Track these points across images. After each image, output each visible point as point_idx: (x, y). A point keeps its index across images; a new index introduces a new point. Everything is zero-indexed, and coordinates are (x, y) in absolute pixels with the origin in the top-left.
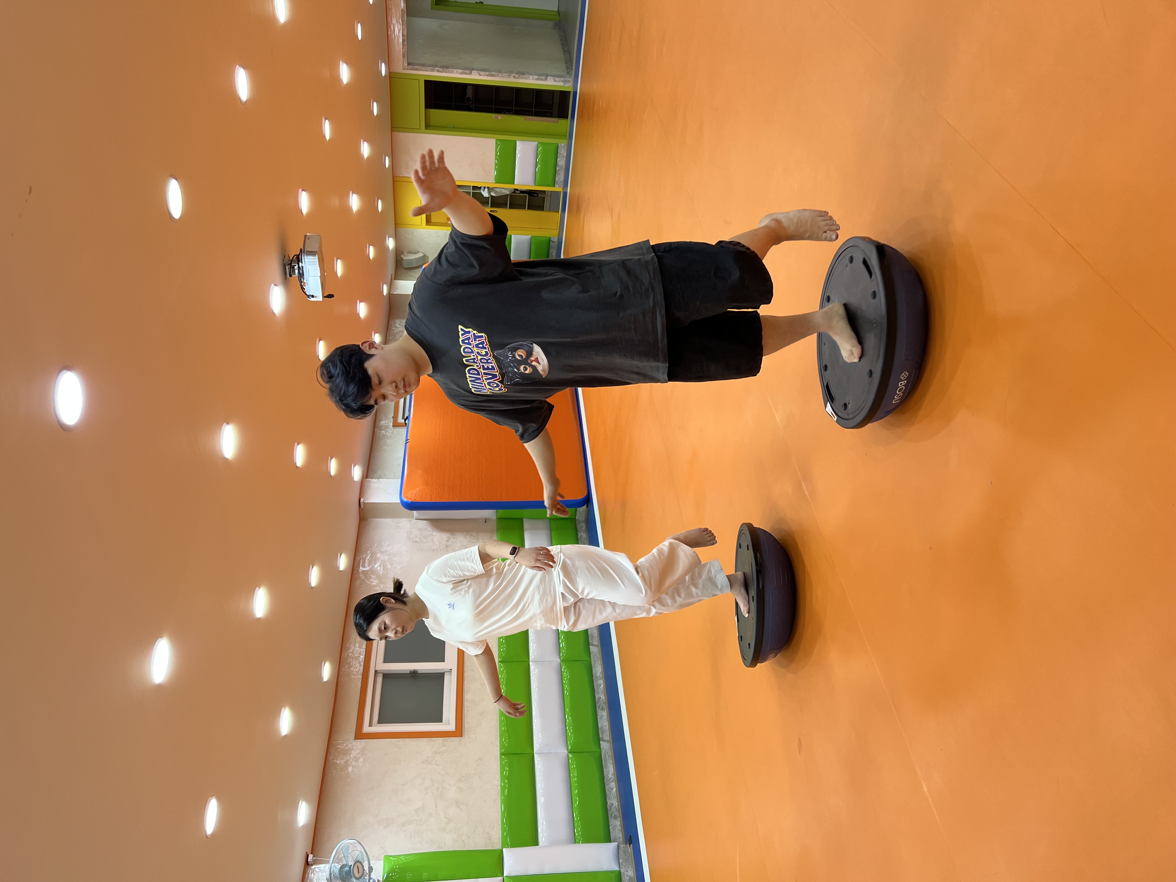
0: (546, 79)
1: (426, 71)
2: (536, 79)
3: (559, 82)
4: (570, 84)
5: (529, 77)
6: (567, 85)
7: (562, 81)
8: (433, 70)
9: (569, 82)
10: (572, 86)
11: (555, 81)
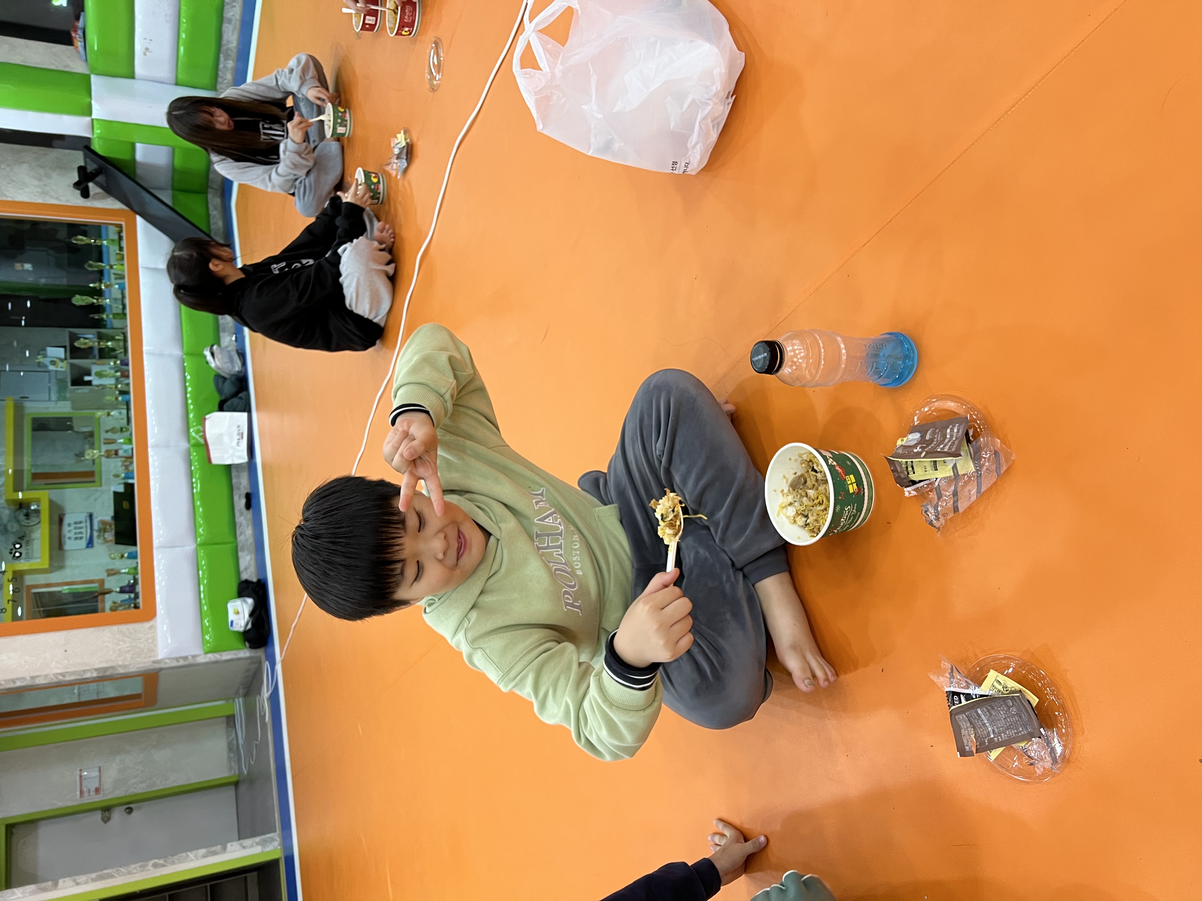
0: (224, 849)
2: (204, 856)
3: (252, 846)
4: (276, 844)
5: (188, 855)
6: (269, 848)
7: (258, 844)
9: (273, 840)
10: (279, 847)
11: (244, 847)
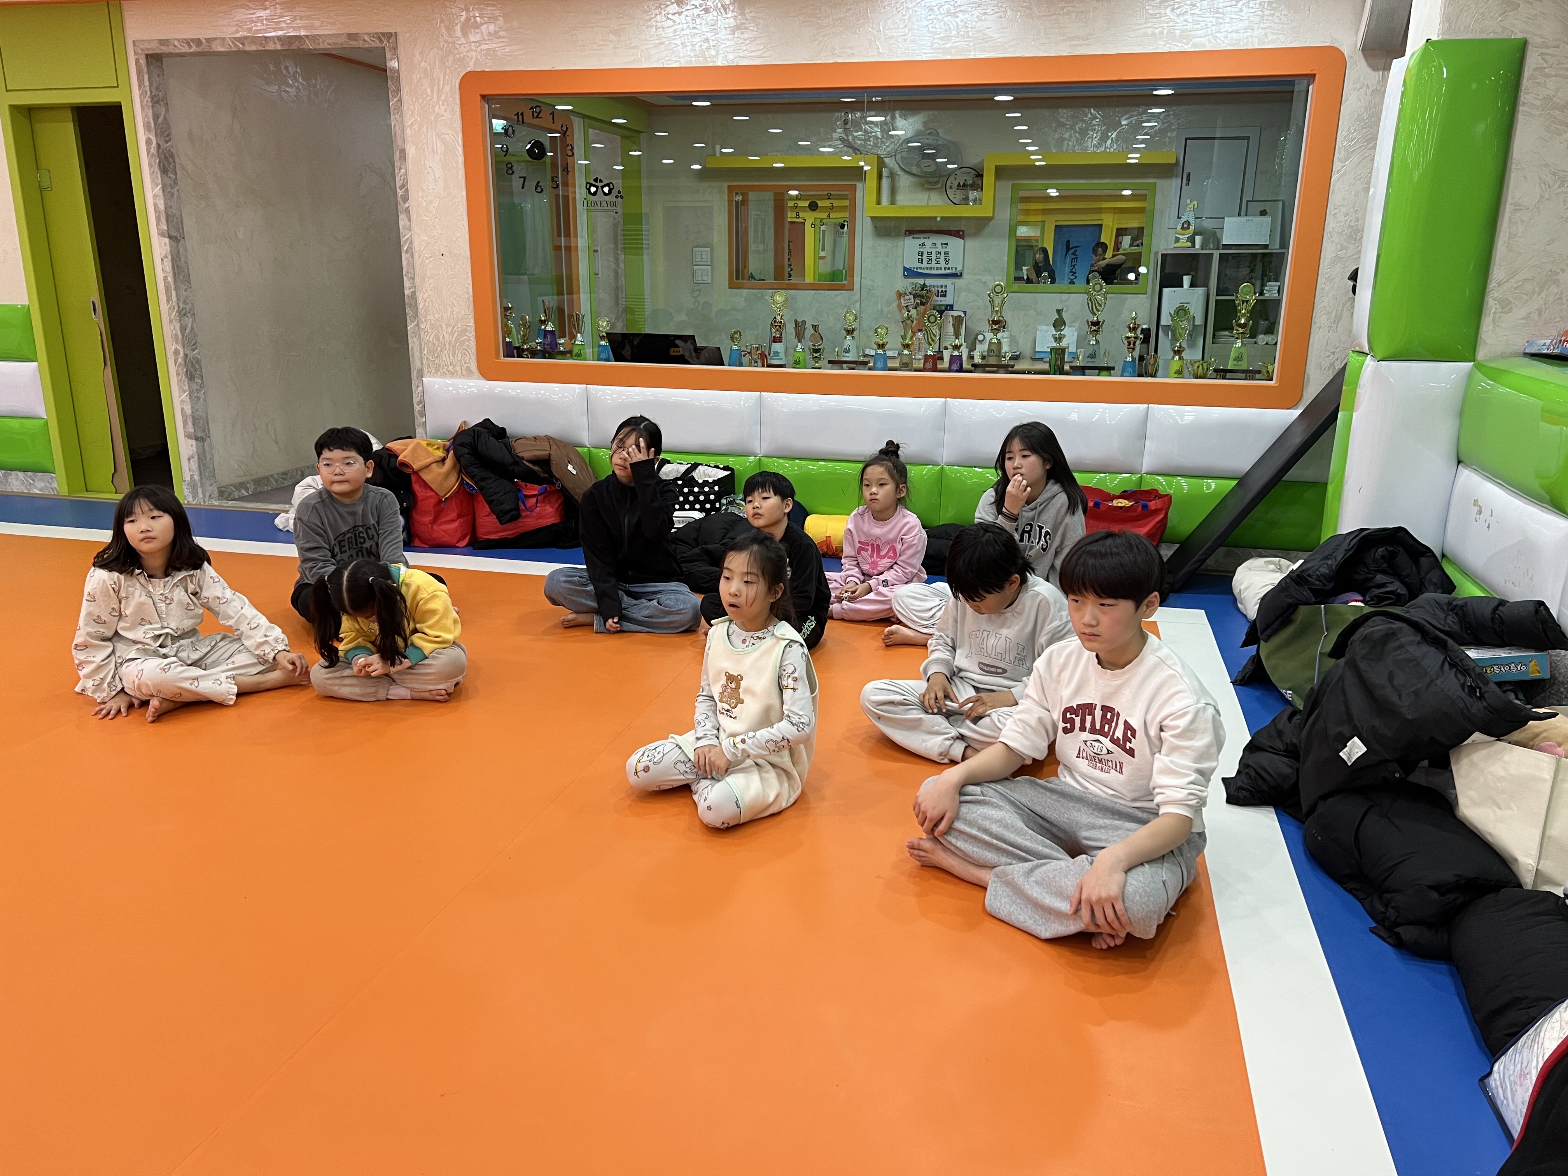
1: (143, 108)
2: (183, 410)
3: (190, 468)
5: (186, 391)
8: (147, 127)
11: (190, 460)
